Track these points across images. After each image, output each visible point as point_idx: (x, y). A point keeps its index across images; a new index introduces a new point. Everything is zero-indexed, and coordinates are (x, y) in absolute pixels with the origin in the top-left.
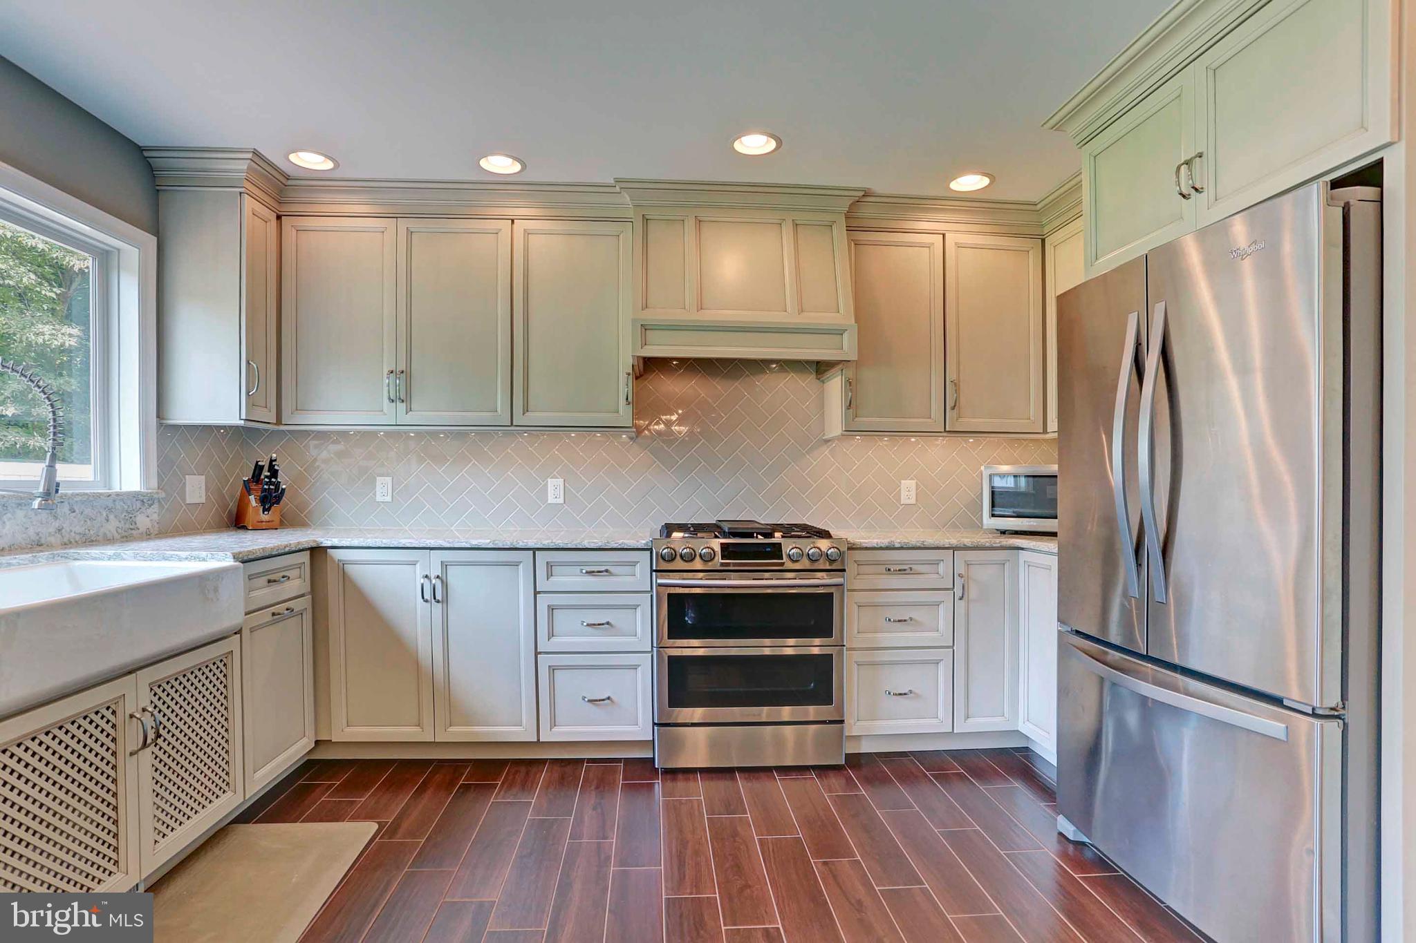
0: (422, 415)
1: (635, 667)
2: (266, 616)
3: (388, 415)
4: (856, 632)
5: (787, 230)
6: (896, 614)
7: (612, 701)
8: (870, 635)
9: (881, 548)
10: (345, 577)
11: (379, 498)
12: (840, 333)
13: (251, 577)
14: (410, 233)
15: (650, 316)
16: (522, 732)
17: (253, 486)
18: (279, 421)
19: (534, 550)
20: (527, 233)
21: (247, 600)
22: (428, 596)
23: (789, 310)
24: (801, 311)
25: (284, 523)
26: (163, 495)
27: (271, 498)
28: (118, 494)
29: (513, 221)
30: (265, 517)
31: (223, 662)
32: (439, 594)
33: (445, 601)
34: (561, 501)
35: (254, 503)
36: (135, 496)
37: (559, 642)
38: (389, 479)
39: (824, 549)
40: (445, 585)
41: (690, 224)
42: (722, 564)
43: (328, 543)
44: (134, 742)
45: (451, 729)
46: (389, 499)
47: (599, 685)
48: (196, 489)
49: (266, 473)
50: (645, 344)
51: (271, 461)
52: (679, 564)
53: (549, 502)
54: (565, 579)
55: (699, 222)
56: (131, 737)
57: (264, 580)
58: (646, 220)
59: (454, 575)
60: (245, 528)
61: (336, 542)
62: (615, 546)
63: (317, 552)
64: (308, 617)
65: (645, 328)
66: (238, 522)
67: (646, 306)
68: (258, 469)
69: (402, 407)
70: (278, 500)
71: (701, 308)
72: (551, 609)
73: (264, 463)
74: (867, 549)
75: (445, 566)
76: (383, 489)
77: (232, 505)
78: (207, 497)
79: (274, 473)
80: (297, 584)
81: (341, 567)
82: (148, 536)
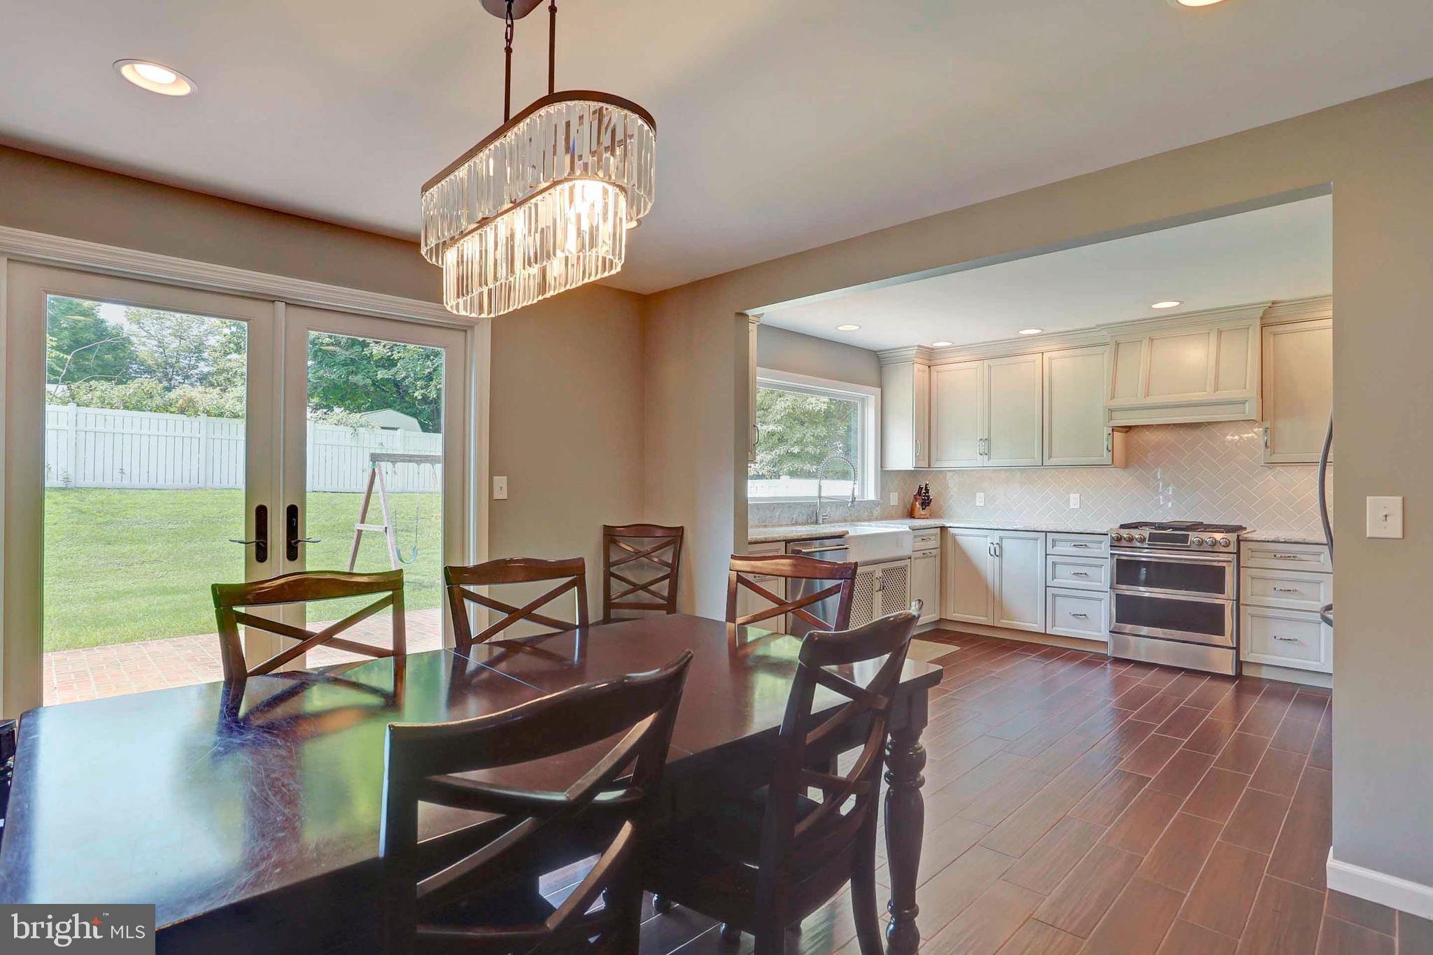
0: (994, 462)
1: (1101, 600)
2: (920, 554)
3: (981, 461)
4: (1250, 594)
5: (1213, 338)
6: (1279, 586)
7: (1087, 617)
8: (1261, 597)
9: (1268, 541)
10: (955, 542)
11: (978, 504)
12: (1244, 403)
13: (915, 537)
14: (990, 367)
15: (1115, 403)
16: (1037, 627)
17: (918, 497)
18: (929, 466)
19: (1046, 532)
20: (1050, 359)
21: (914, 546)
22: (992, 553)
23: (1208, 390)
24: (1216, 389)
25: (931, 516)
26: (882, 501)
27: (926, 503)
28: (868, 501)
29: (1043, 353)
30: (923, 512)
31: (903, 569)
32: (998, 552)
33: (1001, 556)
34: (1078, 506)
35: (918, 506)
36: (873, 501)
37: (1057, 582)
38: (982, 494)
39: (1218, 539)
40: (1001, 547)
41: (1146, 342)
42: (1149, 545)
43: (948, 525)
44: (878, 588)
45: (1002, 621)
46: (982, 504)
47: (1081, 607)
48: (894, 499)
49: (924, 491)
50: (1111, 419)
51: (926, 485)
52: (1124, 543)
53: (1071, 507)
54: (1060, 549)
55: (1152, 340)
56: (877, 586)
57: (920, 539)
58: (1118, 344)
59: (1005, 543)
60: (914, 517)
61: (951, 525)
62: (1089, 532)
63: (943, 529)
64: (938, 558)
65: (1111, 411)
66: (911, 515)
67: (1113, 397)
68: (921, 489)
69: (986, 457)
70: (929, 504)
71: (1147, 395)
72: (1054, 564)
73: (923, 486)
74: (1257, 541)
75: (1001, 539)
76: (980, 500)
77: (909, 506)
78: (899, 503)
79: (927, 491)
80: (934, 543)
81: (954, 536)
82: (877, 519)
